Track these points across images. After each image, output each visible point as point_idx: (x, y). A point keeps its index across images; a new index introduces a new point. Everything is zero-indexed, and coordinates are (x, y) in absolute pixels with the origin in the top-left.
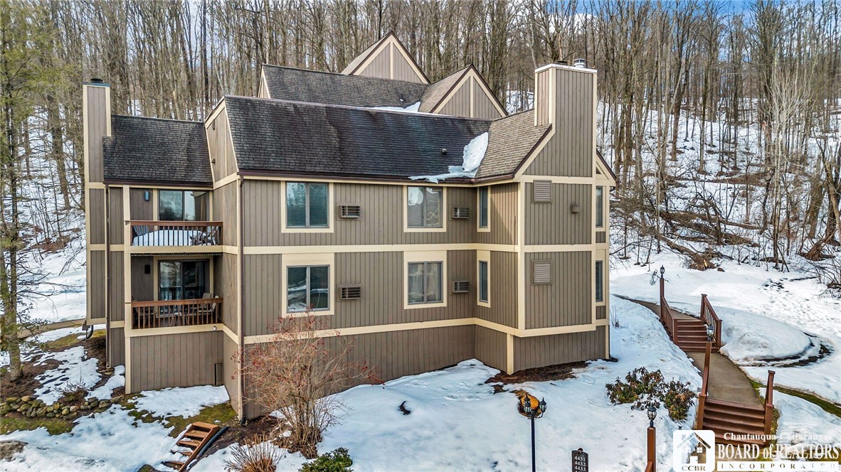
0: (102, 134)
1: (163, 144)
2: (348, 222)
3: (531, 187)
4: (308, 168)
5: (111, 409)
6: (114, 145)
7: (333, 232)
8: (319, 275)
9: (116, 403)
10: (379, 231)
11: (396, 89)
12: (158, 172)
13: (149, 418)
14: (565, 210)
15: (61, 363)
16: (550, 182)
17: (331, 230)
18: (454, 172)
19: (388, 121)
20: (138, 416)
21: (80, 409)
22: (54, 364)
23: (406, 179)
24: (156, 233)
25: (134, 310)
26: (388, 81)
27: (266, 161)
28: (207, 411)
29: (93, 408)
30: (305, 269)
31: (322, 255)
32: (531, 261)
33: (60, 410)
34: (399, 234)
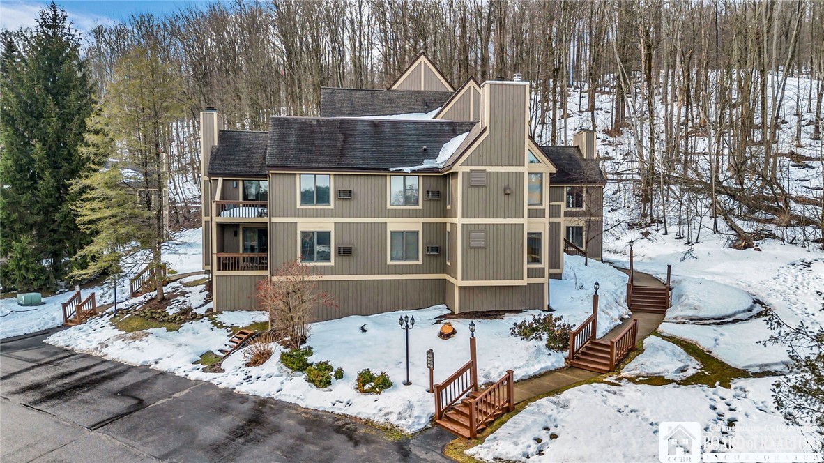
0: (212, 144)
1: (249, 149)
2: (344, 202)
3: (467, 175)
4: (314, 165)
5: (202, 320)
6: (217, 152)
7: (333, 208)
8: (324, 238)
9: (206, 316)
10: (368, 208)
11: (424, 99)
12: (244, 169)
13: (220, 326)
14: (499, 192)
15: (188, 293)
16: (485, 170)
17: (332, 207)
18: (427, 164)
19: (387, 127)
20: (215, 324)
21: (186, 319)
22: (183, 293)
23: (386, 170)
24: (241, 208)
25: (219, 258)
26: (419, 92)
27: (286, 161)
28: (254, 325)
29: (193, 318)
30: (314, 233)
31: (326, 224)
32: (467, 231)
33: (175, 318)
34: (384, 211)
